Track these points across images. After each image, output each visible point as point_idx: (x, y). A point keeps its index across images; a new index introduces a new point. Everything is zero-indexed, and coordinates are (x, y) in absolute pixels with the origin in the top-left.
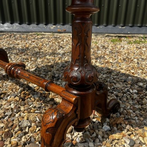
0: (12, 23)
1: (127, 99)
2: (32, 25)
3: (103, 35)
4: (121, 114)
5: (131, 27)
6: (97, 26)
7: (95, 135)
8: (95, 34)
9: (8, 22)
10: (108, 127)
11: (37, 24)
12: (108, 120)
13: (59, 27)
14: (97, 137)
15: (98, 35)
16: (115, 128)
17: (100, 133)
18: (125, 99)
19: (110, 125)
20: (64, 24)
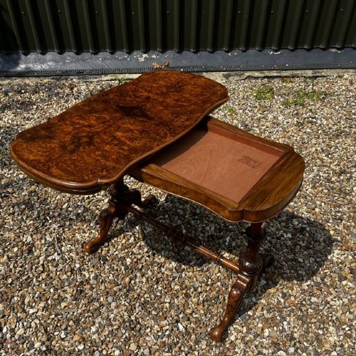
0: (61, 53)
1: (281, 246)
2: (101, 55)
3: (240, 76)
4: (275, 268)
5: (292, 51)
6: (228, 52)
7: (255, 290)
8: (225, 73)
9: (52, 50)
10: (265, 282)
11: (112, 53)
12: (264, 275)
13: (154, 56)
14: (257, 291)
15: (230, 75)
16: (270, 282)
17: (259, 288)
18: (278, 246)
19: (266, 280)
20: (164, 50)
